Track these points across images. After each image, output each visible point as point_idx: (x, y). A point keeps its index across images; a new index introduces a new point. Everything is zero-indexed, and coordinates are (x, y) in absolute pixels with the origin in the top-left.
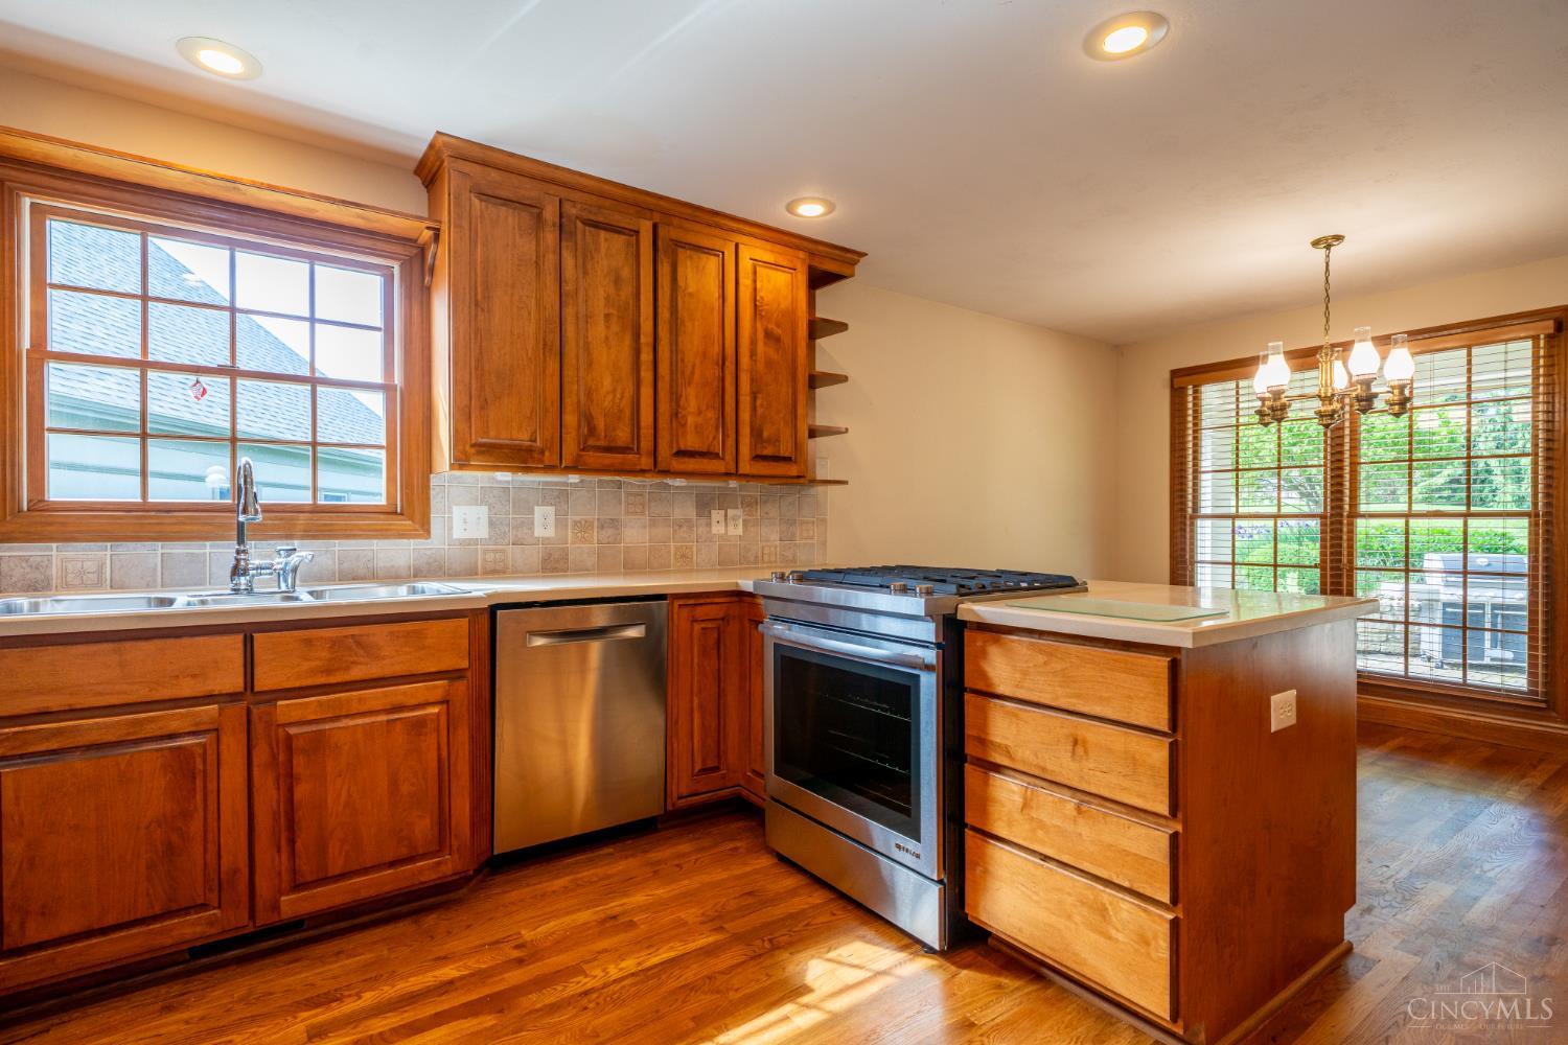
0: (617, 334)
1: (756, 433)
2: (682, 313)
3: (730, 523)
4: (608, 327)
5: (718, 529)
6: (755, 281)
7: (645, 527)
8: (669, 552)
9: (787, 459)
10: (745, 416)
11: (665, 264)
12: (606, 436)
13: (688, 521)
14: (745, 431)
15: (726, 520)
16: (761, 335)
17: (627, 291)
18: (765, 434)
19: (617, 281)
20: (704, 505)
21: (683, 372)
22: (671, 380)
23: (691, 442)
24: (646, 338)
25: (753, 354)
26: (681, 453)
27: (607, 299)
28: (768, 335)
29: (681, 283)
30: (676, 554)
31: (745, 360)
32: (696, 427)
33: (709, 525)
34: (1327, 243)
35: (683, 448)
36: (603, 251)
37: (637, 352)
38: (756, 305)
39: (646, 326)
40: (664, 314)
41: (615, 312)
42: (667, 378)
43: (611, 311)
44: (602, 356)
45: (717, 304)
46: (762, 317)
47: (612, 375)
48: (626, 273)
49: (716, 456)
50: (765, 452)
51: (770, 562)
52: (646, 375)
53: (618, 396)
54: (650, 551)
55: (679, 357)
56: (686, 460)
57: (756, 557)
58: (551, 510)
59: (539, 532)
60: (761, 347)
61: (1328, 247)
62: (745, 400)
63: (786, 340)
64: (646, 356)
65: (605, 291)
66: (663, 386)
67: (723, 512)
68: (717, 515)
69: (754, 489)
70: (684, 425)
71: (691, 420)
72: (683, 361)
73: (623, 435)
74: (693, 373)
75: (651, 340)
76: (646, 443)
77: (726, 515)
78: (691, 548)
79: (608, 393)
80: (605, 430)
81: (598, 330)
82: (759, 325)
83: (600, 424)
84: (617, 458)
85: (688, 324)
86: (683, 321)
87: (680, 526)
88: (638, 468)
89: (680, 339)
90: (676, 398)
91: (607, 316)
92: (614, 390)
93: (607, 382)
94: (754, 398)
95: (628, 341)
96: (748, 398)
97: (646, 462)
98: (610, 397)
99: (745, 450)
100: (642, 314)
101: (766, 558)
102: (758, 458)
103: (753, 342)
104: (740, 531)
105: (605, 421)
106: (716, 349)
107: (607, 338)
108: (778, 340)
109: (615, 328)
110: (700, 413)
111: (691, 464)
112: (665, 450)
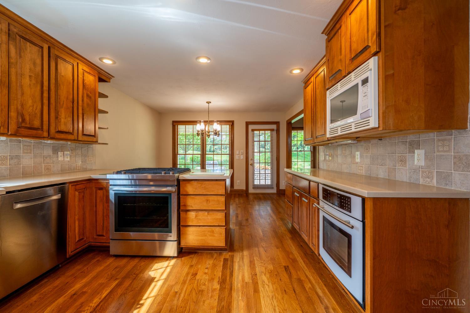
0: (34, 84)
2: (60, 82)
3: (66, 156)
4: (31, 81)
5: (60, 159)
6: (83, 77)
7: (32, 158)
8: (42, 167)
9: (92, 136)
10: (80, 121)
11: (53, 63)
12: (29, 123)
13: (50, 156)
14: (80, 126)
15: (64, 155)
16: (85, 95)
17: (39, 68)
18: (87, 128)
19: (34, 64)
20: (55, 150)
21: (60, 103)
22: (55, 105)
23: (63, 128)
24: (46, 88)
25: (83, 100)
26: (59, 132)
27: (30, 69)
28: (88, 95)
29: (59, 71)
30: (44, 168)
31: (80, 102)
32: (64, 123)
33: (58, 157)
35: (60, 130)
36: (28, 50)
37: (42, 92)
38: (84, 85)
39: (46, 84)
40: (53, 80)
41: (34, 75)
42: (54, 104)
43: (32, 75)
44: (28, 91)
45: (71, 81)
46: (86, 89)
47: (32, 99)
48: (38, 61)
49: (70, 133)
50: (86, 133)
51: (79, 169)
52: (46, 101)
53: (35, 108)
54: (34, 168)
55: (59, 97)
56: (61, 134)
57: (74, 168)
60: (85, 99)
61: (209, 103)
64: (46, 95)
65: (29, 66)
66: (53, 107)
67: (62, 153)
68: (60, 154)
69: (74, 145)
70: (60, 122)
71: (62, 120)
72: (60, 99)
73: (37, 123)
74: (63, 104)
75: (47, 89)
76: (45, 127)
77: (64, 154)
78: (51, 166)
79: (30, 106)
80: (29, 121)
81: (26, 81)
82: (85, 91)
83: (27, 118)
84: (34, 132)
85: (62, 86)
86: (60, 85)
87: (47, 158)
88: (42, 136)
89: (59, 91)
90: (57, 112)
91: (30, 76)
92: (33, 106)
93: (30, 102)
95: (39, 88)
96: (81, 115)
97: (46, 134)
98: (31, 108)
99: (80, 132)
100: (44, 79)
101: (77, 168)
103: (83, 97)
104: (69, 159)
105: (29, 117)
106: (71, 97)
107: (30, 85)
108: (90, 97)
109: (34, 82)
110: (66, 118)
111: (63, 136)
112: (53, 130)
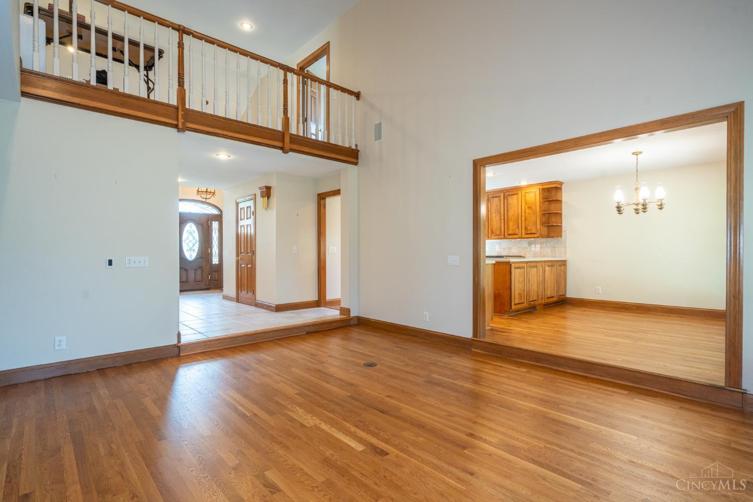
1: (526, 229)
2: (509, 208)
6: (525, 197)
7: (516, 249)
9: (534, 233)
10: (523, 225)
11: (506, 200)
12: (495, 233)
14: (523, 229)
15: (535, 247)
16: (527, 207)
17: (498, 207)
18: (528, 229)
19: (497, 206)
20: (530, 244)
21: (510, 220)
23: (511, 232)
24: (502, 214)
25: (525, 212)
26: (509, 235)
27: (495, 209)
28: (529, 207)
29: (509, 202)
31: (523, 214)
32: (513, 229)
33: (531, 248)
34: (636, 154)
35: (509, 233)
36: (494, 201)
37: (501, 217)
38: (526, 202)
40: (506, 209)
41: (497, 211)
44: (494, 219)
45: (517, 204)
46: (528, 205)
47: (496, 222)
48: (498, 204)
49: (517, 234)
50: (529, 232)
52: (502, 221)
57: (543, 255)
58: (498, 246)
59: (497, 250)
60: (527, 211)
61: (637, 155)
62: (523, 223)
63: (533, 207)
64: (502, 218)
66: (506, 222)
68: (533, 246)
69: (543, 240)
70: (509, 229)
71: (511, 228)
72: (510, 217)
73: (498, 232)
76: (503, 233)
78: (527, 253)
81: (494, 215)
83: (494, 231)
84: (497, 237)
85: (511, 210)
86: (509, 210)
87: (524, 248)
88: (501, 238)
89: (509, 213)
90: (508, 224)
91: (495, 212)
93: (495, 224)
94: (525, 221)
95: (499, 216)
97: (503, 237)
98: (496, 226)
99: (523, 232)
100: (502, 211)
101: (546, 256)
102: (526, 234)
103: (525, 210)
104: (539, 249)
106: (516, 214)
108: (531, 208)
109: (497, 214)
110: (513, 226)
111: (511, 236)
112: (506, 234)
